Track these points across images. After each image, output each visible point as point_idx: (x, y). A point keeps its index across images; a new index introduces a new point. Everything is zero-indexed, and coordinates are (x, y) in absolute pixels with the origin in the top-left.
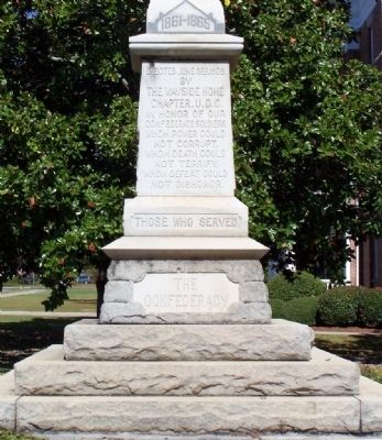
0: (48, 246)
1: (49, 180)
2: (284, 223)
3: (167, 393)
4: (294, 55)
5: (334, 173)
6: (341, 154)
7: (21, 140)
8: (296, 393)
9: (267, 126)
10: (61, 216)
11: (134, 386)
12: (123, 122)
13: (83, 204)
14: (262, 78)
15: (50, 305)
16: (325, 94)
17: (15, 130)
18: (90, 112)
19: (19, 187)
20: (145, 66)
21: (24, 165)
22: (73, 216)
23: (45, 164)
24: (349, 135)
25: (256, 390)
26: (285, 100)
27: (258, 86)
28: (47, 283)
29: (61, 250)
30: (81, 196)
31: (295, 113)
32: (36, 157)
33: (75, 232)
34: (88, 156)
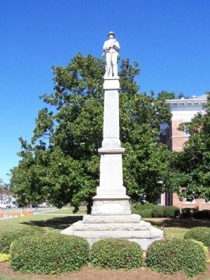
0: (74, 196)
1: (74, 178)
2: (140, 189)
3: (107, 230)
4: (143, 142)
5: (154, 174)
6: (156, 170)
7: (67, 168)
8: (136, 230)
9: (135, 162)
10: (78, 188)
11: (99, 228)
12: (95, 163)
13: (84, 184)
14: (134, 149)
15: (75, 212)
16: (151, 153)
17: (65, 166)
18: (86, 159)
19: (66, 180)
20: (102, 155)
21: (67, 174)
22: (81, 188)
23: (73, 174)
24: (158, 164)
25: (127, 229)
26: (140, 155)
27: (133, 151)
28: (74, 206)
29: (78, 197)
30: (83, 182)
31: (143, 158)
32: (71, 173)
33: (82, 192)
34: (85, 171)
